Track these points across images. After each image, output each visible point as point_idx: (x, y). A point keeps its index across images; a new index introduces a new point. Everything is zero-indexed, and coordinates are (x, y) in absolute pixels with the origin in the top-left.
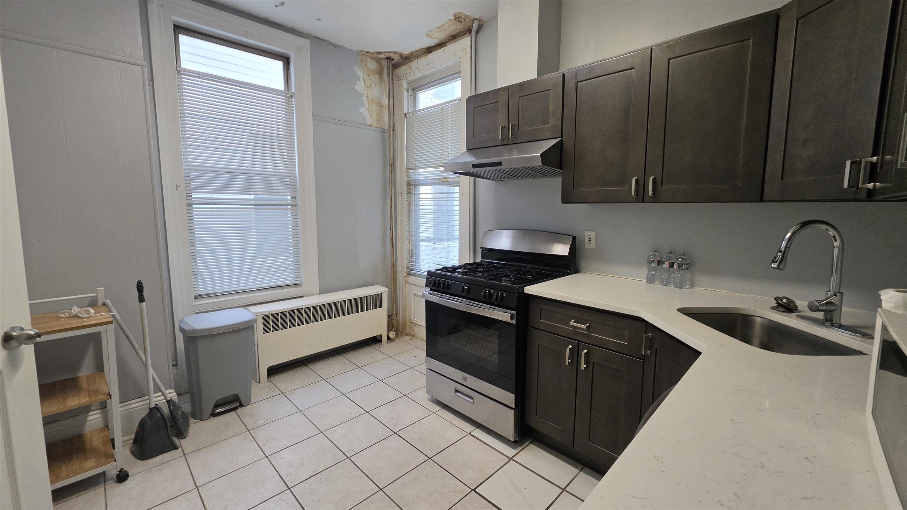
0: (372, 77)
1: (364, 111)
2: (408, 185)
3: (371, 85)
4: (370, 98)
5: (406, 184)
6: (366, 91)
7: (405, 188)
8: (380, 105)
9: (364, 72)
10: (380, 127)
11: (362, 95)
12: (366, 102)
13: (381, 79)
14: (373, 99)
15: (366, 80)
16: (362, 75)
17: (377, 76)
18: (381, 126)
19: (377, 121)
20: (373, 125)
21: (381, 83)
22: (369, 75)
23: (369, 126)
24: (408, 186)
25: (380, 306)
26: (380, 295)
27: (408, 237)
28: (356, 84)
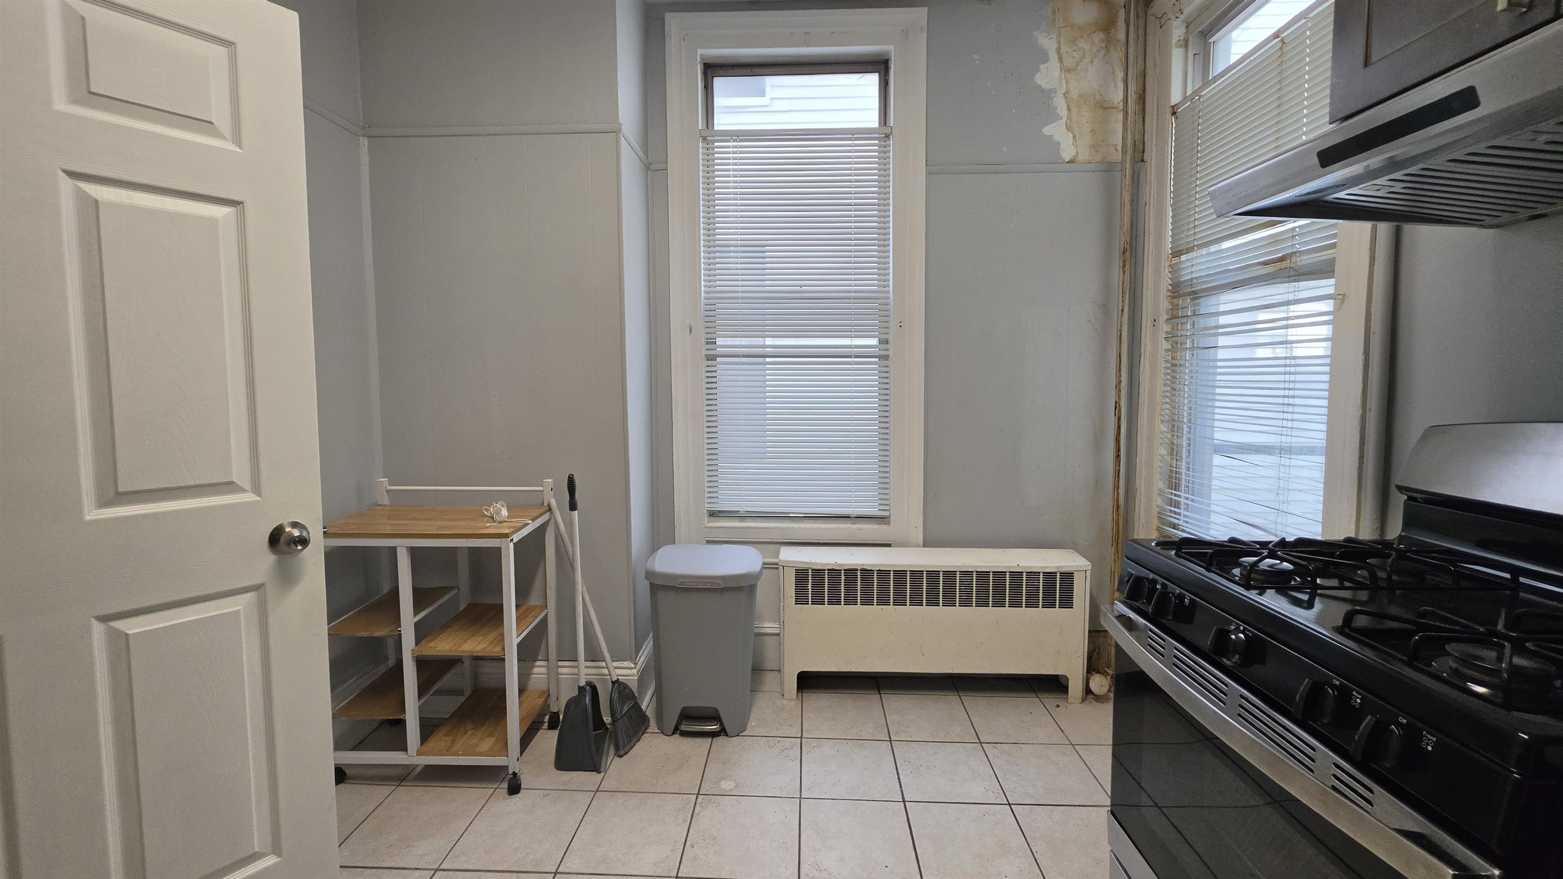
0: (1082, 44)
1: (1057, 131)
2: (1173, 298)
3: (1078, 64)
4: (1075, 96)
5: (1170, 294)
6: (1064, 81)
7: (1164, 304)
8: (1104, 107)
9: (1062, 38)
10: (1100, 160)
11: (1053, 94)
12: (1062, 109)
13: (1109, 42)
14: (1081, 96)
15: (1064, 55)
16: (1055, 45)
17: (1098, 37)
18: (1104, 158)
19: (1092, 146)
20: (1080, 158)
21: (1108, 51)
22: (1073, 41)
23: (1067, 162)
24: (1175, 301)
25: (1067, 602)
26: (1068, 577)
27: (1169, 435)
28: (1038, 70)
